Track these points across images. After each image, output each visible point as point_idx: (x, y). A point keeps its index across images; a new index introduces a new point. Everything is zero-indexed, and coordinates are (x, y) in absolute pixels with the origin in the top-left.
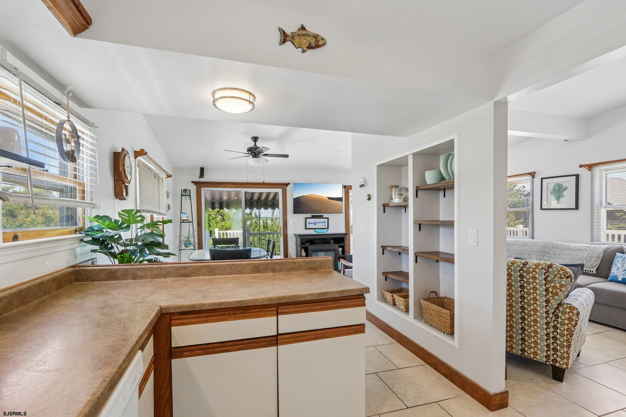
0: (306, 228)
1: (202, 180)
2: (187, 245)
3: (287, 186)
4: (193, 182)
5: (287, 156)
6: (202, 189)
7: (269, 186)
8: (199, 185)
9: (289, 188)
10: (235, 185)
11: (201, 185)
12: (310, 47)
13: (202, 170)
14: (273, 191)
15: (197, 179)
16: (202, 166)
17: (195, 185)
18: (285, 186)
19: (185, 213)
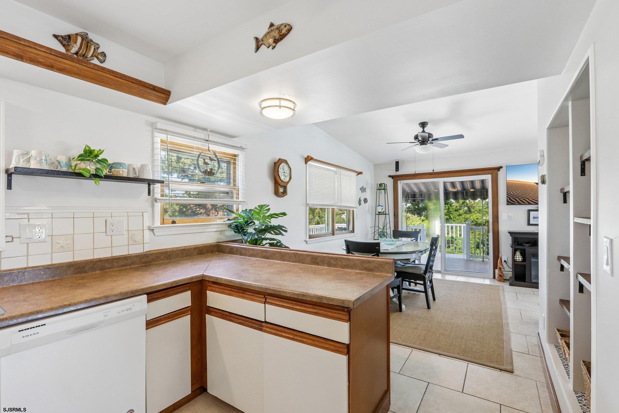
0: (529, 224)
1: (399, 173)
2: (381, 236)
3: (499, 170)
4: (390, 176)
5: (461, 136)
6: (399, 182)
7: (473, 173)
8: (396, 178)
9: (501, 174)
10: (432, 175)
11: (397, 178)
12: (276, 41)
13: (397, 163)
14: (477, 178)
15: (394, 173)
16: (397, 160)
17: (393, 178)
18: (496, 170)
19: (381, 206)
